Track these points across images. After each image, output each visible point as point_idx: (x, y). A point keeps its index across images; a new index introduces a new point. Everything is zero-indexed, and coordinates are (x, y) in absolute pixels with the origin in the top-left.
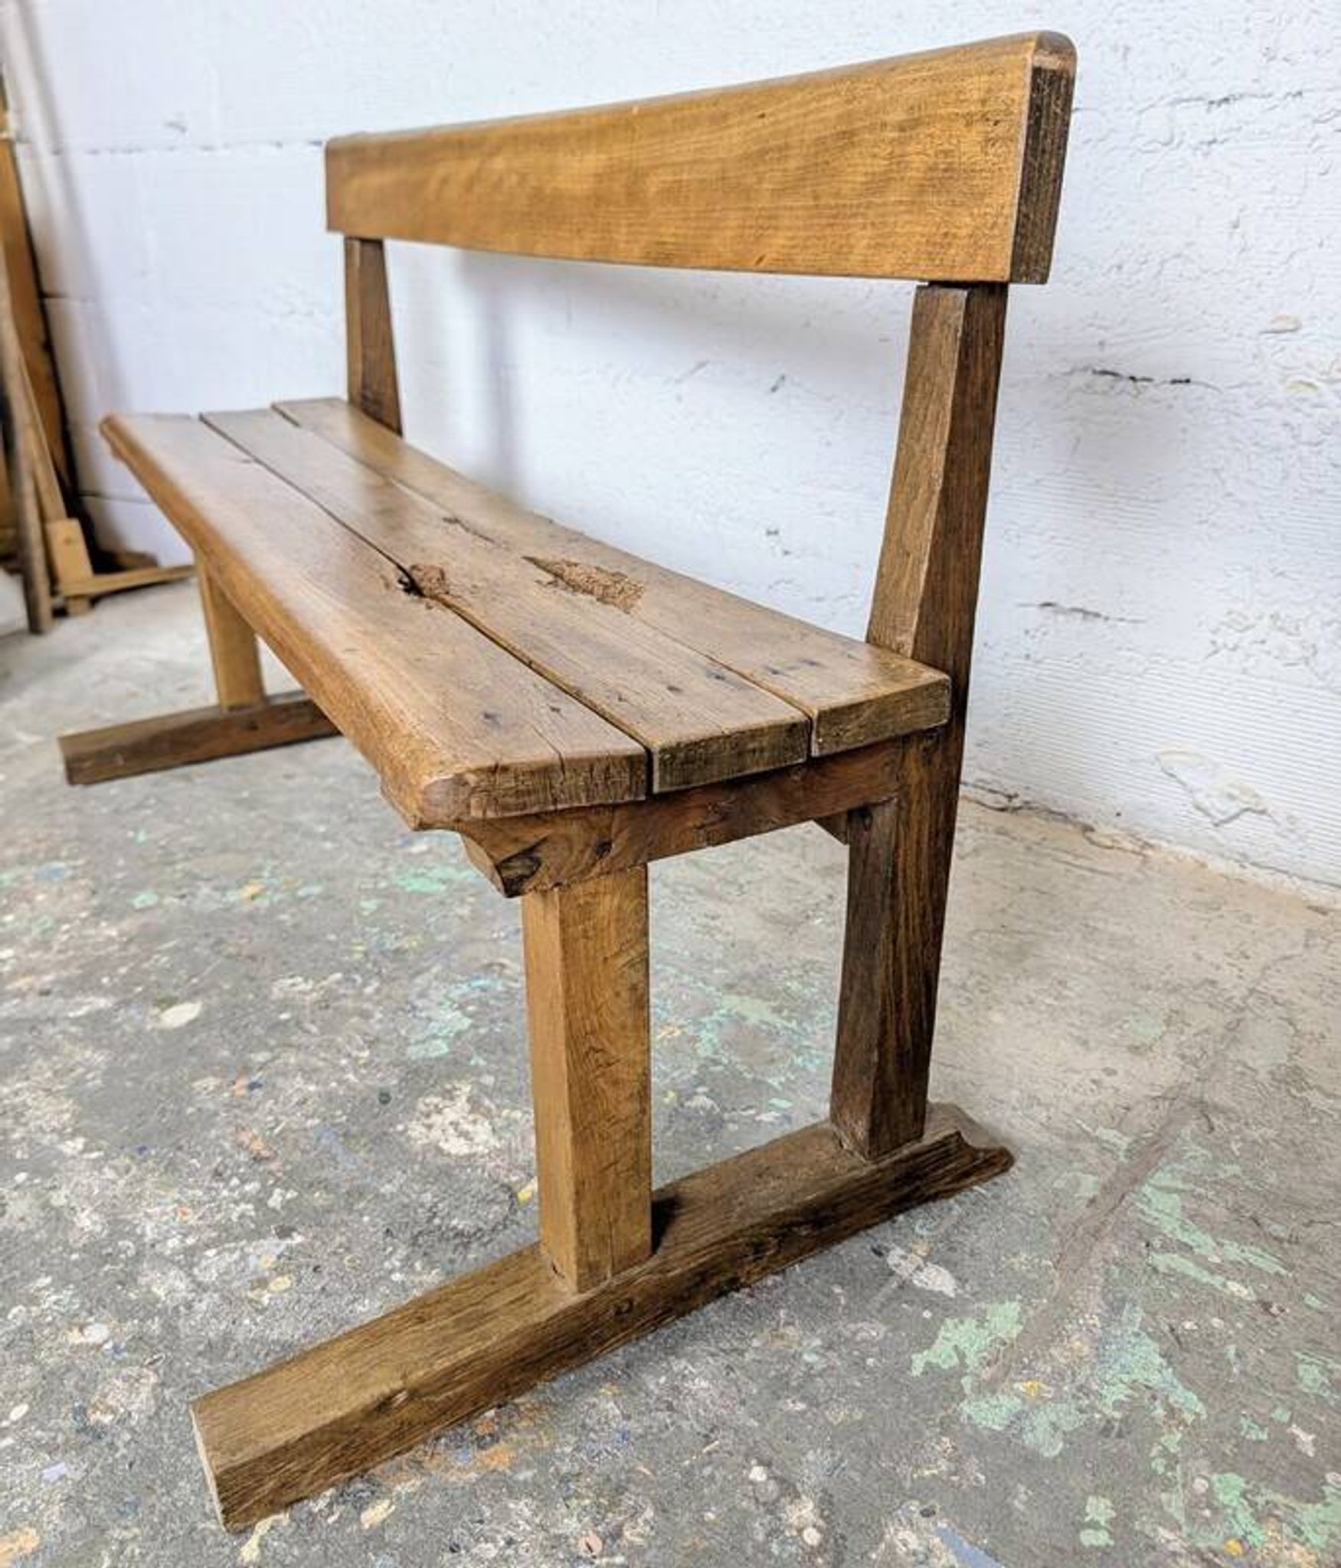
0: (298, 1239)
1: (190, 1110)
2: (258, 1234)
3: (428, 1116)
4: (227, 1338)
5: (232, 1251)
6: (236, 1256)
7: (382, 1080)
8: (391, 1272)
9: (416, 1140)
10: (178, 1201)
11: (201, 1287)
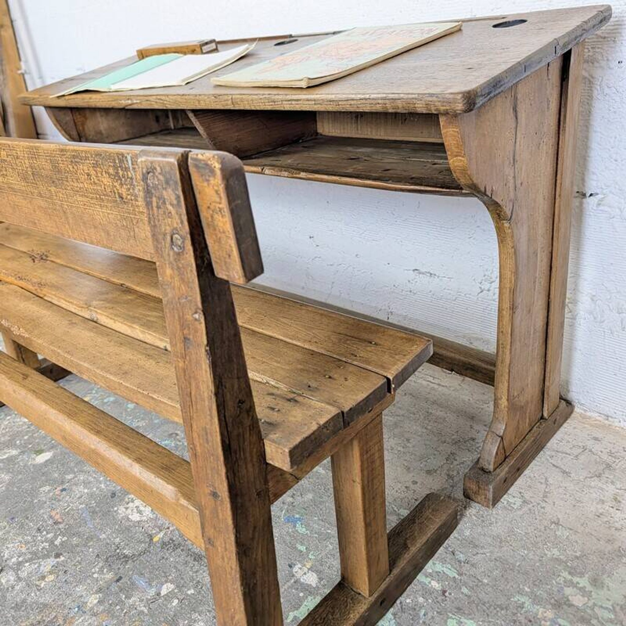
0: (62, 558)
1: (36, 501)
2: (47, 556)
3: (128, 503)
4: (24, 601)
5: (35, 564)
6: (36, 566)
7: (114, 487)
8: (94, 573)
9: (120, 514)
10: (21, 542)
11: (19, 579)
